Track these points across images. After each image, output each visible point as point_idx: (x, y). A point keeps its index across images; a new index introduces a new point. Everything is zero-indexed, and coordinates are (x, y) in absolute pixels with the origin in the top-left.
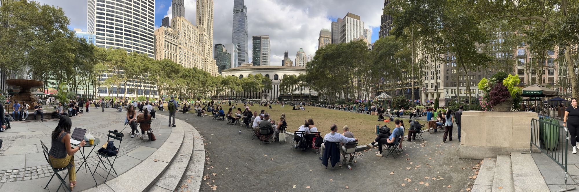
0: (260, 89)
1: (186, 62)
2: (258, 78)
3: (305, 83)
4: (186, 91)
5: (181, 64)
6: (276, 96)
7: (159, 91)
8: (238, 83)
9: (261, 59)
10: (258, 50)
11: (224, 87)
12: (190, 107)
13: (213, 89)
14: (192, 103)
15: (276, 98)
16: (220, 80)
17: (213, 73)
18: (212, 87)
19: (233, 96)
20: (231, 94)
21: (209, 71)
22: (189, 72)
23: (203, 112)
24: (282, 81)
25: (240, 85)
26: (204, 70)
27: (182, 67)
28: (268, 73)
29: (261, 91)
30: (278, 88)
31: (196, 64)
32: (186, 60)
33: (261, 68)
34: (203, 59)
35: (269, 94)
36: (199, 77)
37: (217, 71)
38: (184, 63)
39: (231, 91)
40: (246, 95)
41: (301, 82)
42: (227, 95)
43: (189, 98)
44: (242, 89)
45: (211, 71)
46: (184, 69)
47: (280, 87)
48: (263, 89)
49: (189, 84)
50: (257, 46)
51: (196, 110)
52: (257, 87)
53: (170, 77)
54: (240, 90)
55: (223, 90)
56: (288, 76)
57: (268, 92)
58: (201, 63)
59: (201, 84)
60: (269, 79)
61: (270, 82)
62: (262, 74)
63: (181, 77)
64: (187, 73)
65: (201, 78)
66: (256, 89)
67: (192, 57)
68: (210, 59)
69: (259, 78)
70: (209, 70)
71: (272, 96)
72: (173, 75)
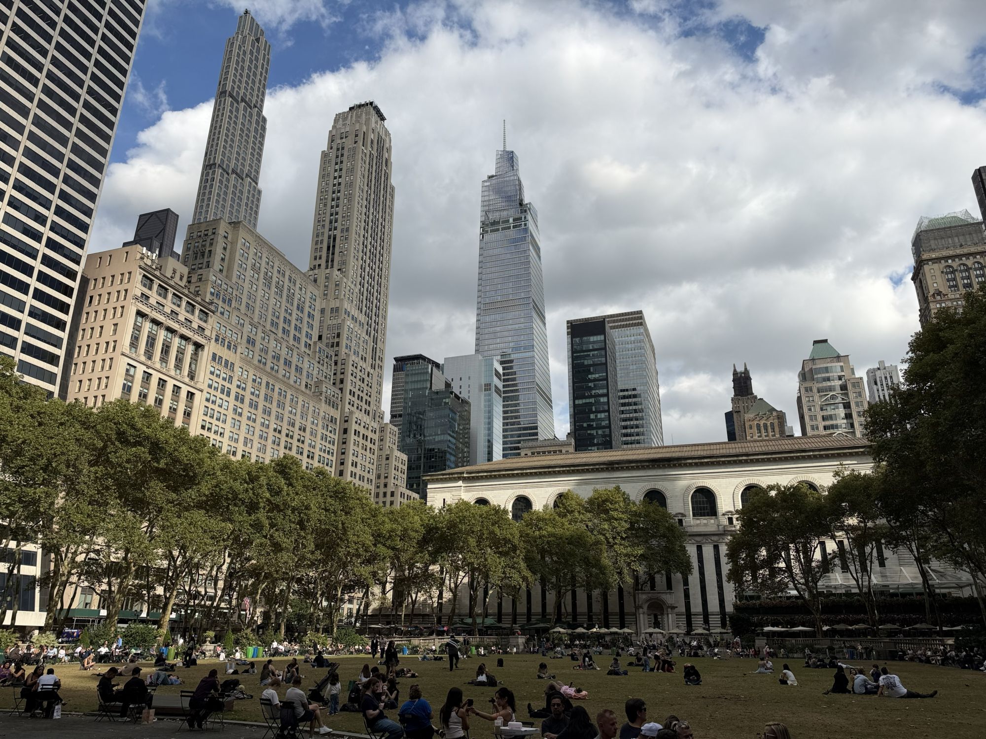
0: (625, 571)
1: (244, 428)
2: (606, 512)
3: (882, 521)
4: (221, 584)
5: (212, 436)
6: (713, 605)
7: (48, 580)
8: (507, 541)
9: (615, 416)
10: (595, 380)
11: (434, 563)
12: (236, 683)
13: (374, 574)
14: (250, 659)
15: (715, 620)
16: (417, 526)
17: (382, 490)
18: (369, 561)
19: (479, 610)
20: (473, 599)
21: (361, 478)
22: (253, 479)
23: (310, 716)
24: (737, 524)
25: (515, 548)
26: (332, 471)
27: (214, 452)
28: (659, 486)
29: (629, 580)
30: (724, 560)
31: (295, 443)
32: (244, 420)
33: (619, 462)
34: (333, 420)
35: (676, 598)
36: (308, 508)
37: (398, 480)
38: (227, 434)
39: (471, 585)
40: (550, 609)
41: (853, 521)
42: (447, 610)
43: (237, 630)
44: (528, 574)
45: (373, 477)
46: (226, 466)
47: (733, 555)
48: (641, 569)
49: (248, 543)
50: (590, 362)
51: (268, 702)
52: (606, 560)
53: (139, 505)
54: (516, 576)
55: (426, 579)
56: (773, 493)
57: (669, 586)
58: (324, 438)
59: (312, 547)
60: (667, 516)
61: (671, 528)
62: (626, 488)
63: (200, 506)
64: (238, 486)
65: (315, 514)
66: (602, 569)
67: (274, 408)
68: (366, 419)
69: (614, 514)
70: (358, 470)
71: (693, 610)
72: (157, 490)
